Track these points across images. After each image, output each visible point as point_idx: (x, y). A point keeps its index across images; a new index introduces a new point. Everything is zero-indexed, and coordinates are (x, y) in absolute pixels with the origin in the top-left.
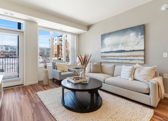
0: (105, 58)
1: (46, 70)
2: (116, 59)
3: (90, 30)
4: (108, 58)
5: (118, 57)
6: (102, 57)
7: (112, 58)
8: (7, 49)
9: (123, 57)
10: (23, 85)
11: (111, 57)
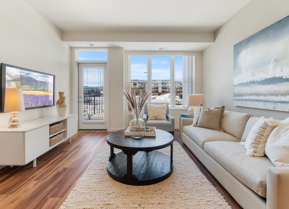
0: (241, 98)
1: (130, 114)
2: (261, 101)
3: (217, 40)
4: (245, 98)
5: (265, 95)
6: (235, 95)
7: (254, 97)
8: (135, 84)
9: (277, 95)
10: (106, 130)
11: (252, 95)
